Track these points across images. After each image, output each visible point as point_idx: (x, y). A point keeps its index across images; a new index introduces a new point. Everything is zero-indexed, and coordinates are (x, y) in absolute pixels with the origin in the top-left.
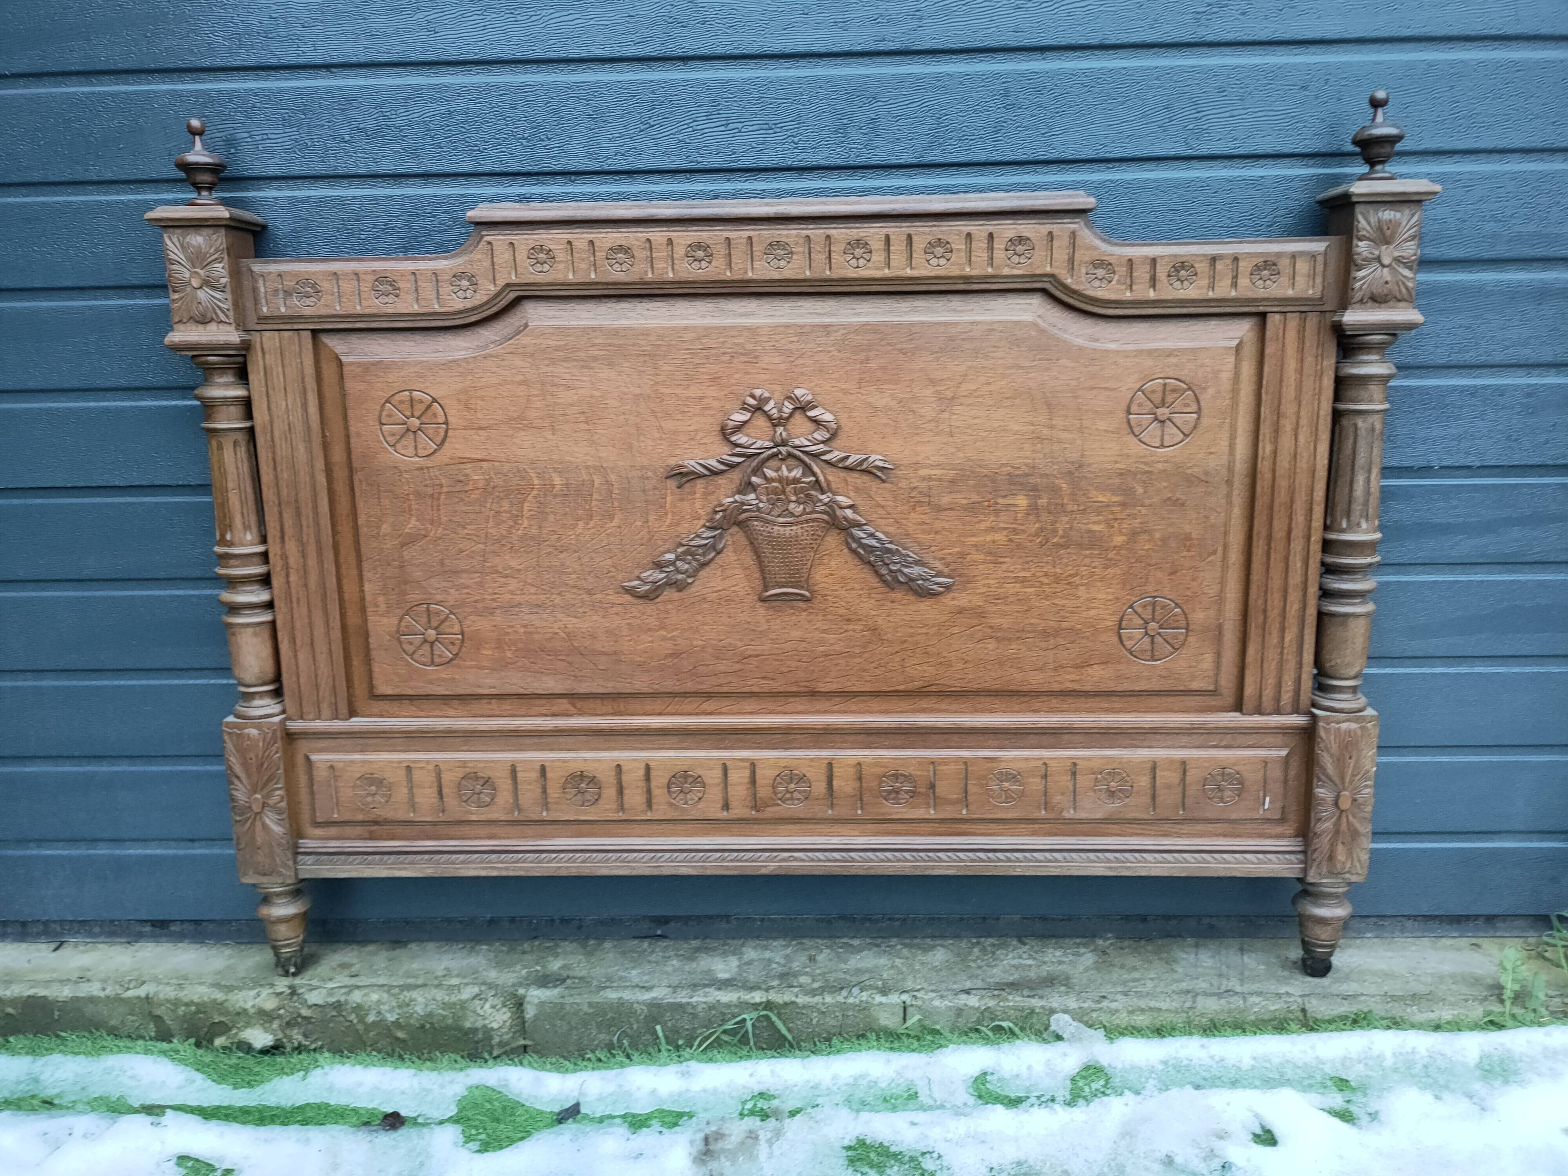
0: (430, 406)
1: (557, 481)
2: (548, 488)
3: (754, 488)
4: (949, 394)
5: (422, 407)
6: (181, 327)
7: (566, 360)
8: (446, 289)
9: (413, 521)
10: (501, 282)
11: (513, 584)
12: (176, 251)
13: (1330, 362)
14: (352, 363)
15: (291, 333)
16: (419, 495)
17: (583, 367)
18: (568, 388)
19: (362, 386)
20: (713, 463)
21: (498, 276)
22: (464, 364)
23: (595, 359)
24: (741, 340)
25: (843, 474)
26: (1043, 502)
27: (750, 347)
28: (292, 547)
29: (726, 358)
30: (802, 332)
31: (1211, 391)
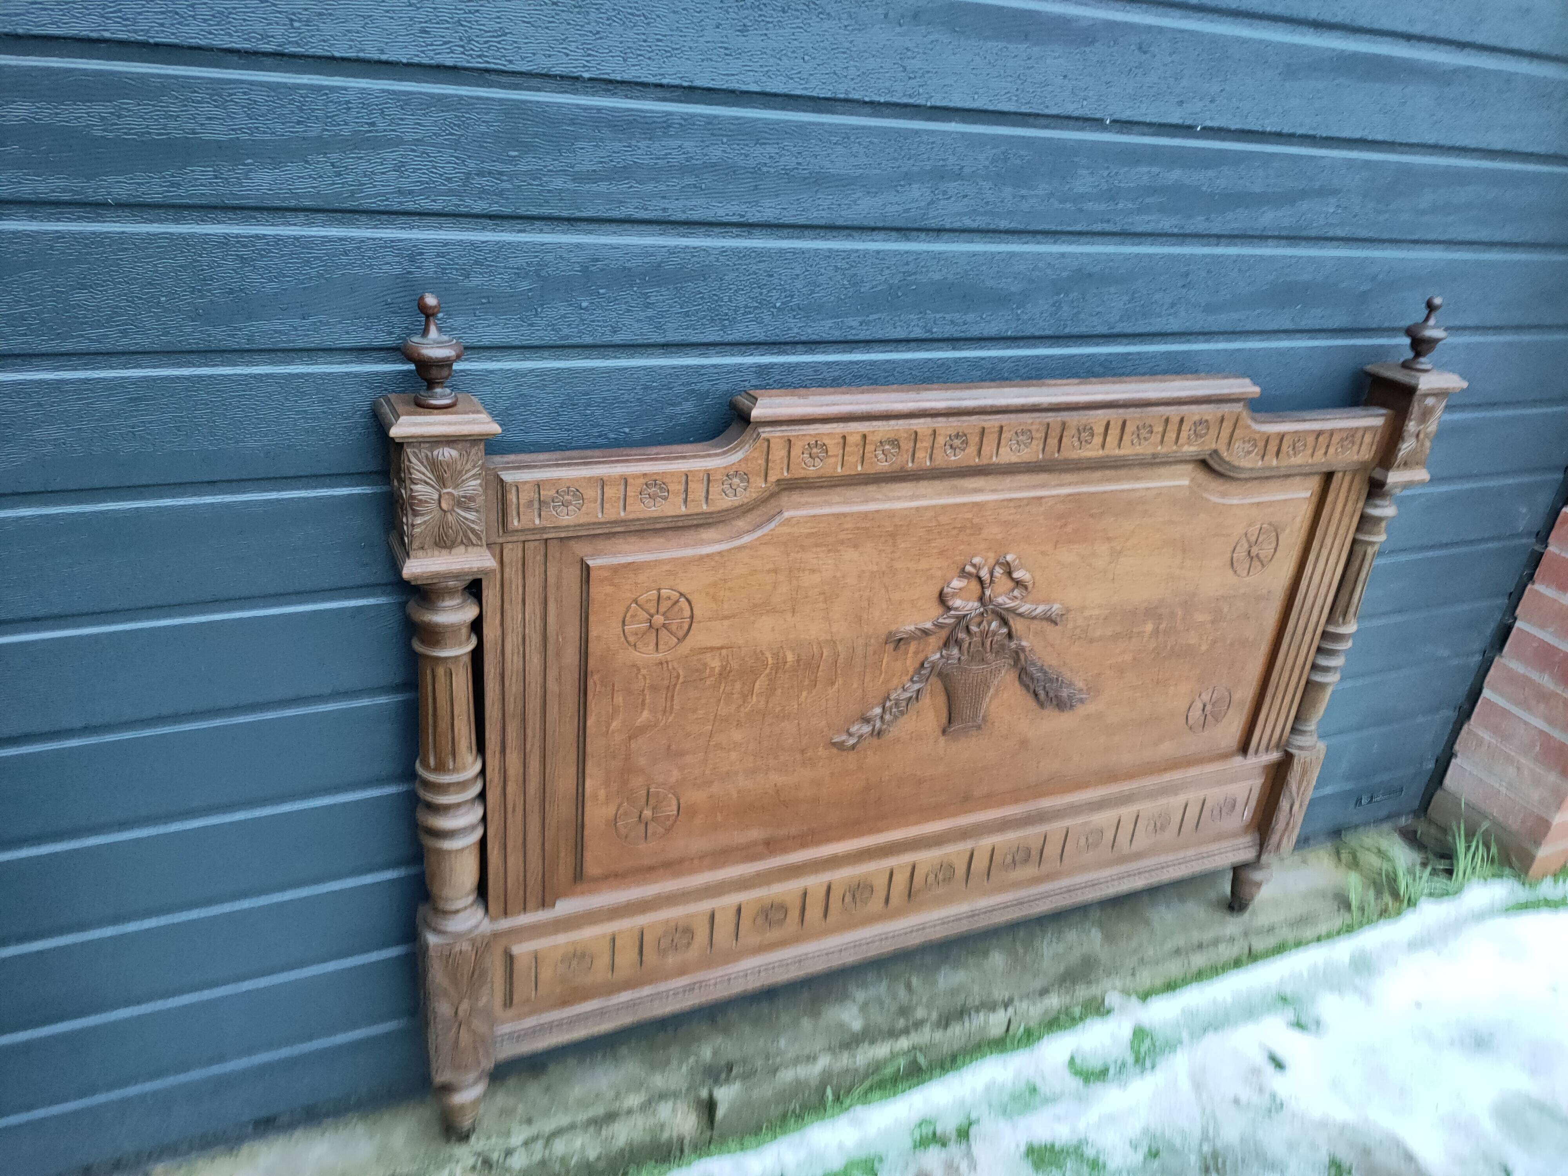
0: (677, 601)
1: (790, 657)
2: (780, 664)
3: (958, 643)
4: (1119, 548)
5: (670, 603)
6: (420, 553)
7: (817, 545)
8: (715, 489)
9: (646, 714)
10: (772, 478)
11: (734, 755)
12: (423, 469)
13: (1360, 504)
14: (601, 568)
15: (537, 543)
16: (654, 688)
17: (829, 551)
18: (813, 571)
19: (609, 589)
20: (929, 625)
21: (770, 472)
22: (717, 558)
23: (842, 542)
24: (970, 516)
25: (1027, 622)
26: (1162, 626)
27: (976, 521)
28: (513, 759)
29: (955, 532)
30: (1018, 504)
31: (1288, 531)
